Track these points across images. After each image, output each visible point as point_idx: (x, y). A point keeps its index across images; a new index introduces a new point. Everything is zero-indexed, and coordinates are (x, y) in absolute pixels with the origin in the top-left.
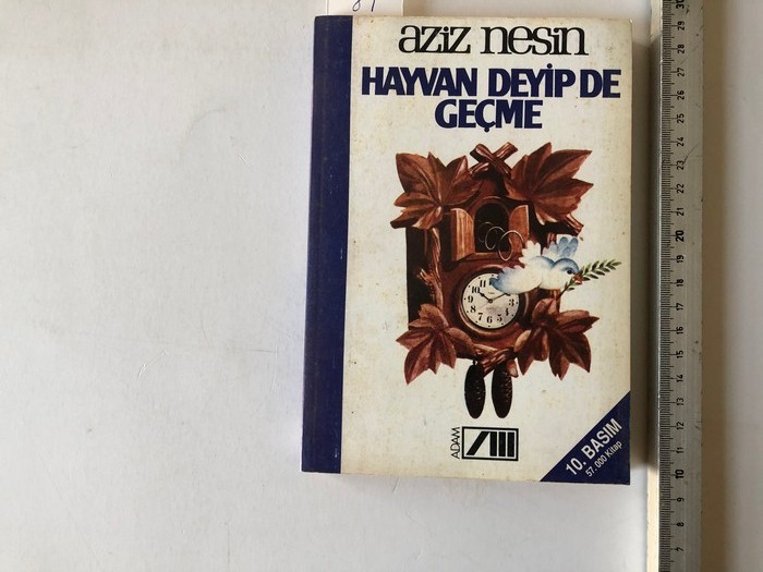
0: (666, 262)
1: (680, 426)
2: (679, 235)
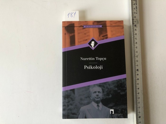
0: (135, 75)
1: (139, 107)
2: (138, 70)
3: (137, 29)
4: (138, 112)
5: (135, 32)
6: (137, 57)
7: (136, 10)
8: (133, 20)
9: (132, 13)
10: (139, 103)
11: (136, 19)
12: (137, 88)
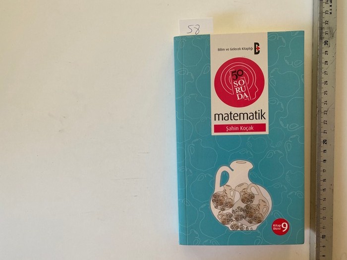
3: (330, 50)
4: (321, 226)
5: (325, 58)
6: (326, 112)
7: (331, 6)
8: (321, 28)
9: (321, 13)
10: (324, 209)
11: (329, 28)
12: (322, 178)
